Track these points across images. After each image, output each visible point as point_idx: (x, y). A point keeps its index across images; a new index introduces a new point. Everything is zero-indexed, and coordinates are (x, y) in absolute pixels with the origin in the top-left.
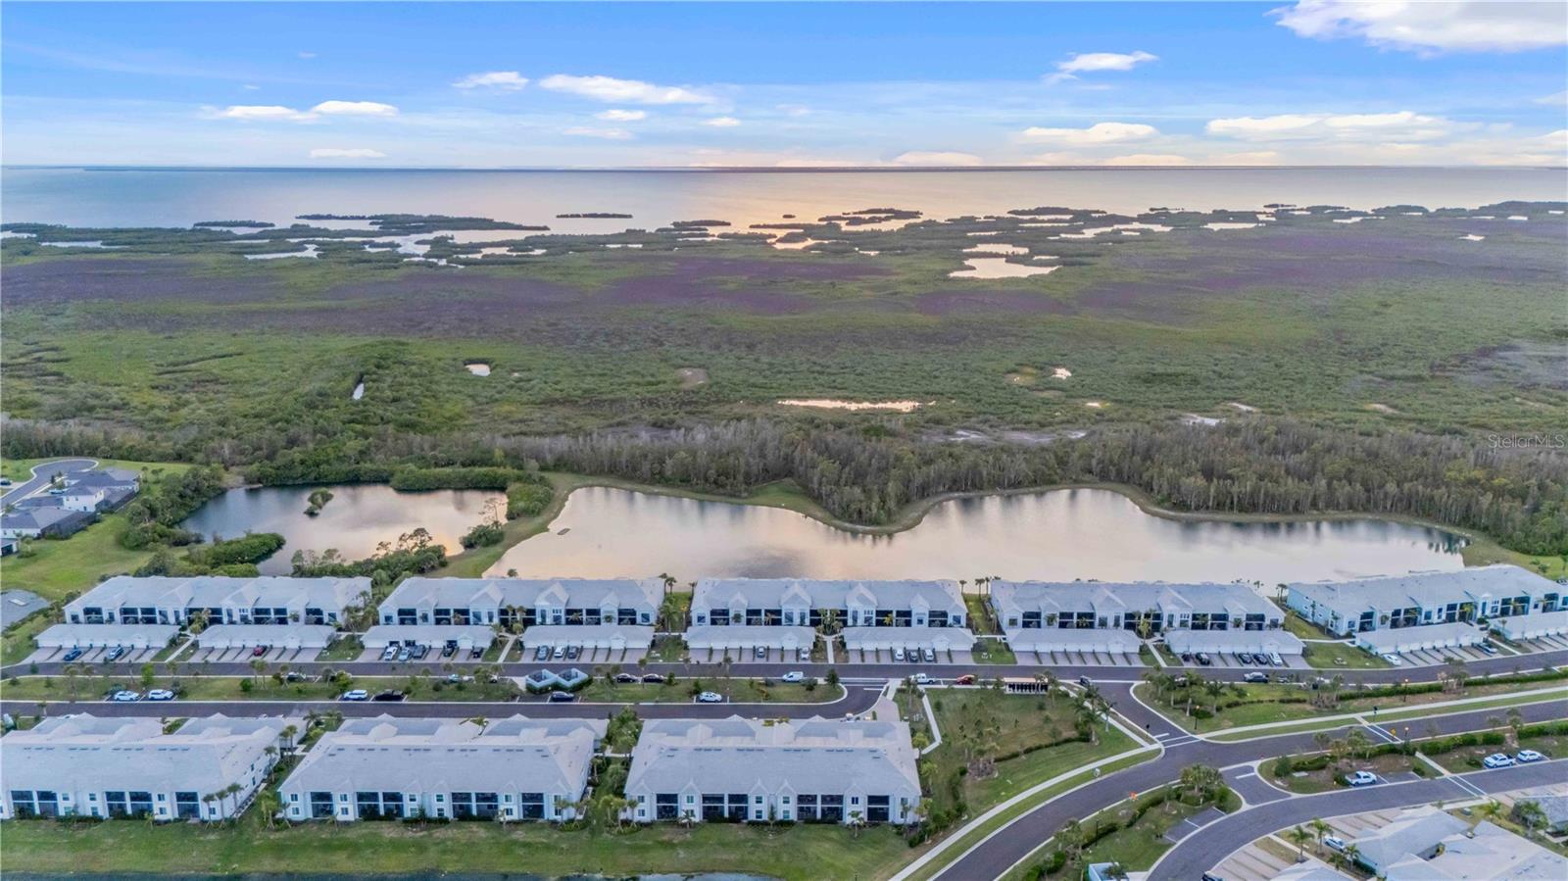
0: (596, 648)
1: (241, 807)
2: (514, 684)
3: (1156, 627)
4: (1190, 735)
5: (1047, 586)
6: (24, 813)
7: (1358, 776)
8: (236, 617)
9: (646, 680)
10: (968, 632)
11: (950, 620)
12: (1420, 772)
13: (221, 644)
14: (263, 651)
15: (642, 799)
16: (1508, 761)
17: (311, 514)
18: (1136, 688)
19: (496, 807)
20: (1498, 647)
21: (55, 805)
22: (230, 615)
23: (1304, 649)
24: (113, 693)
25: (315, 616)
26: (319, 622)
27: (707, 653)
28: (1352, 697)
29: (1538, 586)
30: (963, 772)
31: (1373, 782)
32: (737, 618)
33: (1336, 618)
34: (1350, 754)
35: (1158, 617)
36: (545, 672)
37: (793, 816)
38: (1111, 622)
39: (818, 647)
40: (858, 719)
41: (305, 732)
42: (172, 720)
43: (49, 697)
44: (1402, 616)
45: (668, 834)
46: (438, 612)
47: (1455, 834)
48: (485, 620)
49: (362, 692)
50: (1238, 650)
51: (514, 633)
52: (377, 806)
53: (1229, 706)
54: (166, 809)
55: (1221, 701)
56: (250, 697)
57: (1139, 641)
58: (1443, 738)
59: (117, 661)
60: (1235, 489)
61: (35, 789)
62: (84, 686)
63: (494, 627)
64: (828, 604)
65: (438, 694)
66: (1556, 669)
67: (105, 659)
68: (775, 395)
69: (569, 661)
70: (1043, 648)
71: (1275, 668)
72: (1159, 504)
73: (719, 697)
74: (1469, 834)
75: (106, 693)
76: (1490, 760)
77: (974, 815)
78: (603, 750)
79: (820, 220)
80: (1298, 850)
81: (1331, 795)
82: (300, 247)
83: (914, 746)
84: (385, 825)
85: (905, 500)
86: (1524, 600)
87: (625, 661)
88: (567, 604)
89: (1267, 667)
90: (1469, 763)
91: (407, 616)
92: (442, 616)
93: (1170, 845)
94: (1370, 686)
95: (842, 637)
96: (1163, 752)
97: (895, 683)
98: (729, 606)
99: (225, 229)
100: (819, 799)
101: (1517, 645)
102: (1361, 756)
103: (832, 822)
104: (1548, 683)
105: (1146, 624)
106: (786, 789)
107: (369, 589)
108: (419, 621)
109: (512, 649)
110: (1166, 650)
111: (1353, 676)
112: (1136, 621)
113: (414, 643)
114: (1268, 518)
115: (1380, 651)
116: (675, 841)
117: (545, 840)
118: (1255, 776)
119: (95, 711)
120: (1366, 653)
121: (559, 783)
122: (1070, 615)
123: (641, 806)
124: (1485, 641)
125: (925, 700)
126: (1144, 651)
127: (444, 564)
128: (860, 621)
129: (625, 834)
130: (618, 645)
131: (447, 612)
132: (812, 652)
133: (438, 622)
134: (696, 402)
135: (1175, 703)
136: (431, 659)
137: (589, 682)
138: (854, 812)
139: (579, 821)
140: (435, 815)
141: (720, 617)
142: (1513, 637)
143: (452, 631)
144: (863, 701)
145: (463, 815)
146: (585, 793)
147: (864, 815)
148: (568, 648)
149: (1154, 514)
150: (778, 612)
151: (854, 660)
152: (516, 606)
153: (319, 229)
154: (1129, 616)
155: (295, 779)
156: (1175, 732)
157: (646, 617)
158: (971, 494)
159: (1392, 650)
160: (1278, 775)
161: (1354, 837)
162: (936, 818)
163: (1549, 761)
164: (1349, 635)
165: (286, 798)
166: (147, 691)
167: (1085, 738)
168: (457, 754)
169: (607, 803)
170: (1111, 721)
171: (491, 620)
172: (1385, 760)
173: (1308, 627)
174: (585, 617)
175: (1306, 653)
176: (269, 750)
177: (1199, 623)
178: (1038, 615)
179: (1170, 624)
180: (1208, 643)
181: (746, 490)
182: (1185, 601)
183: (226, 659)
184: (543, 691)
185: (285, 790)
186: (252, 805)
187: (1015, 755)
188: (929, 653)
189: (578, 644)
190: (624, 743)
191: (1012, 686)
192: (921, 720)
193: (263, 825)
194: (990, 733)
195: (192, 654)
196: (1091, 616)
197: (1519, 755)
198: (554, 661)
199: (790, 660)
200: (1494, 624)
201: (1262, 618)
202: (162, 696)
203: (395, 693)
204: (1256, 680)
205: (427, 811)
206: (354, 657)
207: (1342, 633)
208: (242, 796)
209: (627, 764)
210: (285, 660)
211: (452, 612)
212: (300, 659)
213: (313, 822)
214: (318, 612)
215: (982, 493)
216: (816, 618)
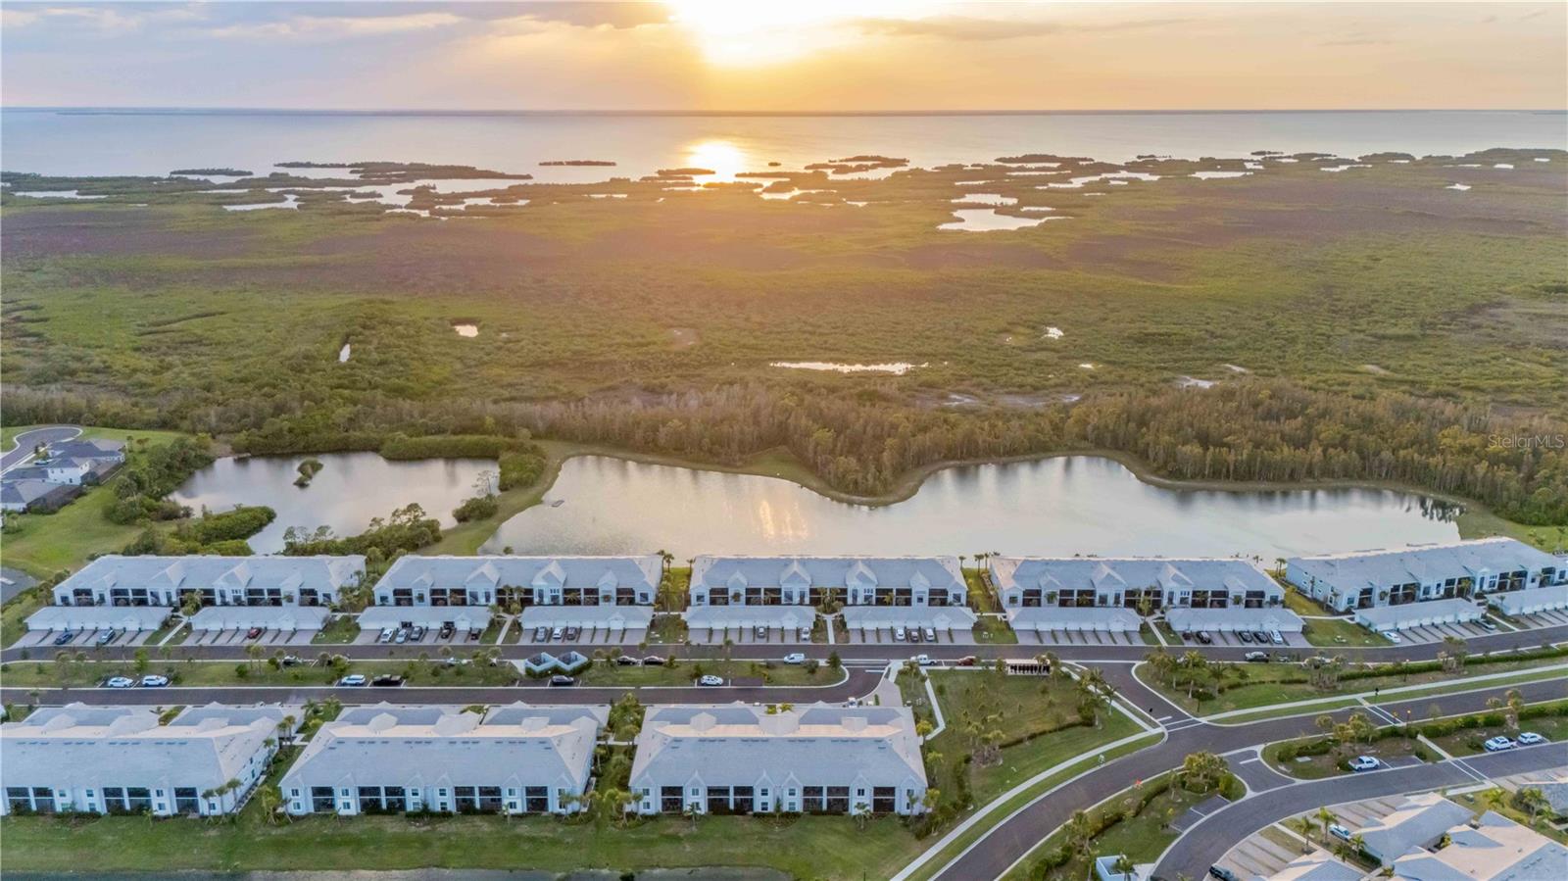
0: (595, 629)
1: (241, 801)
2: (513, 668)
3: (1157, 604)
4: (1193, 718)
5: (1047, 563)
6: (19, 809)
7: (1362, 761)
8: (229, 599)
9: (647, 663)
10: (968, 611)
11: (950, 598)
12: (1422, 756)
13: (215, 626)
14: (258, 633)
15: (647, 792)
16: (1509, 744)
17: (301, 484)
18: (1140, 667)
19: (500, 800)
20: (1496, 623)
21: (52, 801)
22: (223, 596)
23: (1304, 627)
24: (107, 680)
25: (309, 597)
26: (314, 603)
27: (707, 633)
28: (1353, 677)
29: (1536, 560)
30: (968, 760)
31: (1376, 768)
32: (737, 597)
33: (1336, 595)
34: (1353, 737)
35: (1159, 594)
36: (545, 655)
37: (799, 808)
38: (1111, 600)
39: (819, 627)
40: (860, 703)
41: (303, 721)
42: (167, 708)
43: (42, 684)
44: (1401, 592)
45: (675, 827)
46: (434, 592)
47: (1460, 824)
48: (482, 601)
49: (359, 677)
50: (1239, 628)
51: (513, 614)
52: (378, 800)
53: (1231, 687)
54: (165, 804)
55: (1224, 682)
56: (246, 684)
57: (1140, 620)
58: (1444, 720)
59: (109, 645)
60: (1231, 458)
61: (30, 785)
62: (76, 673)
63: (492, 607)
64: (828, 582)
65: (437, 679)
66: (1553, 645)
67: (98, 643)
68: (766, 357)
69: (568, 643)
70: (1043, 627)
71: (1275, 646)
72: (1155, 472)
73: (720, 680)
74: (1474, 822)
75: (100, 679)
76: (1490, 742)
77: (979, 804)
78: (605, 738)
79: (807, 168)
80: (1304, 840)
81: (1335, 781)
82: (280, 198)
83: (919, 734)
84: (387, 819)
85: (900, 470)
86: (1522, 574)
87: (626, 642)
88: (565, 583)
89: (1267, 646)
90: (1470, 747)
91: (403, 597)
92: (438, 598)
93: (1176, 836)
94: (1370, 664)
95: (842, 616)
96: (1167, 735)
97: (897, 665)
98: (729, 585)
99: (202, 178)
100: (825, 791)
101: (1515, 620)
102: (1364, 740)
103: (839, 814)
104: (1547, 661)
105: (1146, 601)
106: (792, 782)
107: (364, 569)
108: (415, 602)
109: (510, 630)
110: (1166, 628)
111: (1353, 654)
112: (1137, 598)
113: (410, 624)
114: (1264, 486)
115: (1380, 628)
116: (681, 835)
117: (550, 835)
118: (1259, 762)
119: (89, 698)
120: (1365, 630)
121: (563, 776)
122: (1071, 593)
123: (646, 799)
124: (1484, 616)
125: (928, 684)
126: (1144, 629)
127: (438, 539)
128: (860, 600)
129: (630, 827)
130: (617, 626)
131: (443, 592)
132: (813, 632)
133: (434, 603)
134: (686, 365)
135: (1178, 684)
136: (428, 641)
137: (587, 666)
138: (860, 804)
139: (584, 814)
140: (438, 809)
141: (719, 596)
142: (1512, 612)
143: (449, 613)
144: (865, 684)
145: (466, 808)
146: (588, 784)
147: (871, 808)
148: (567, 629)
149: (1148, 482)
150: (778, 591)
151: (855, 640)
152: (513, 586)
153: (298, 178)
154: (1129, 593)
155: (296, 773)
156: (1178, 716)
157: (644, 596)
158: (967, 462)
159: (1391, 626)
160: (1281, 760)
161: (1360, 827)
162: (942, 810)
163: (1549, 743)
164: (1348, 612)
165: (287, 793)
166: (141, 677)
167: (1088, 722)
168: (459, 746)
169: (612, 797)
170: (1114, 704)
171: (488, 599)
172: (1388, 744)
173: (1307, 604)
174: (583, 596)
175: (1306, 631)
176: (268, 743)
177: (1199, 601)
178: (1038, 593)
179: (1170, 600)
180: (1208, 622)
181: (740, 459)
182: (1187, 579)
183: (221, 642)
184: (544, 675)
185: (285, 785)
186: (252, 799)
187: (1020, 741)
188: (930, 632)
189: (577, 625)
190: (627, 732)
191: (1014, 667)
192: (923, 703)
193: (265, 820)
194: (994, 720)
195: (186, 637)
196: (1092, 593)
197: (1520, 738)
198: (552, 643)
199: (791, 641)
200: (1492, 599)
201: (1262, 594)
202: (157, 682)
203: (393, 679)
204: (1256, 659)
205: (431, 807)
206: (351, 639)
207: (1341, 609)
208: (241, 791)
209: (630, 752)
210: (280, 642)
211: (448, 592)
212: (295, 642)
213: (315, 816)
214: (312, 592)
215: (978, 461)
216: (816, 597)
